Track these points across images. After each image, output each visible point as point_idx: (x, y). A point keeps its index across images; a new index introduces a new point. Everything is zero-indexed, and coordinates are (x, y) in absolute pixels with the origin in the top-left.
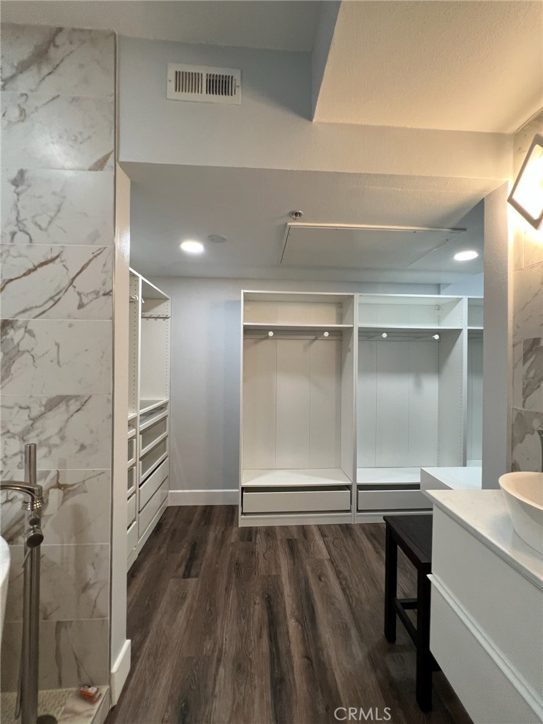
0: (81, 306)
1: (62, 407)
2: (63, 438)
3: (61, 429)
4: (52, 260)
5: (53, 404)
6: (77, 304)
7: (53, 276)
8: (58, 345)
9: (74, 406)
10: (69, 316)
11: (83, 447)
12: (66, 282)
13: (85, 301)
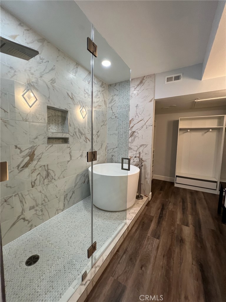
0: (147, 128)
1: (143, 146)
2: (143, 152)
3: (142, 150)
4: (142, 120)
5: (141, 146)
6: (146, 128)
7: (142, 123)
8: (142, 135)
9: (145, 146)
10: (144, 130)
11: (146, 154)
12: (144, 124)
13: (147, 127)
